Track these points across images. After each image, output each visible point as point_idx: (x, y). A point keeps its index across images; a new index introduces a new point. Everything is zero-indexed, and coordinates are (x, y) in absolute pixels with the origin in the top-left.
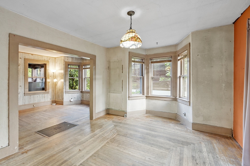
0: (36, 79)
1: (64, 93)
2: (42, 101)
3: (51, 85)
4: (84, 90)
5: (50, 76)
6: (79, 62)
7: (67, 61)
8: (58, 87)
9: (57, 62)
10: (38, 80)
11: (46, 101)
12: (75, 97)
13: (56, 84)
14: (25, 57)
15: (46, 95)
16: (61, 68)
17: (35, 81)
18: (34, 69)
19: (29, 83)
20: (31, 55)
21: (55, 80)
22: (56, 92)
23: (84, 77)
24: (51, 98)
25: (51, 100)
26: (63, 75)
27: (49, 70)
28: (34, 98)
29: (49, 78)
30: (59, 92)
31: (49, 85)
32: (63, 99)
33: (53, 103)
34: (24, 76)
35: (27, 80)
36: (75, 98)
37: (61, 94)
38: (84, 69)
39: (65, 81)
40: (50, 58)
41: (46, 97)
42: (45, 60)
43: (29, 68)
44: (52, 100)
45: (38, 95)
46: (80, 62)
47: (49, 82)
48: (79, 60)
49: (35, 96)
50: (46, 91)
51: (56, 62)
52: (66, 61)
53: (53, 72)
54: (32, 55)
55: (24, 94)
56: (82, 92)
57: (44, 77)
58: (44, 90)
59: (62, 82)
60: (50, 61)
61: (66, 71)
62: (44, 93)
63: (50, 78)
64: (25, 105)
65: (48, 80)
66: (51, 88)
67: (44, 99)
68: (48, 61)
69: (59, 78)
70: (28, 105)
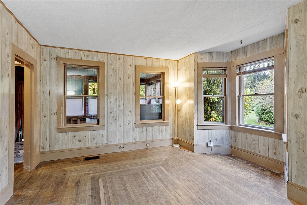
0: (150, 100)
1: (195, 127)
2: (159, 137)
3: (171, 110)
4: (237, 125)
5: (171, 95)
6: (225, 61)
7: (202, 61)
8: (183, 114)
9: (181, 68)
10: (153, 102)
11: (164, 138)
12: (216, 137)
13: (179, 109)
14: (136, 63)
15: (164, 127)
16: (189, 77)
17: (149, 103)
18: (148, 86)
19: (141, 106)
20: (143, 58)
21: (178, 102)
22: (180, 124)
23: (237, 94)
24: (171, 134)
25: (171, 137)
26: (192, 90)
27: (169, 82)
28: (148, 132)
29: (168, 99)
30: (185, 123)
31: (169, 111)
32: (193, 139)
33: (175, 143)
34: (135, 94)
35: (139, 101)
36: (216, 140)
37: (189, 129)
38: (237, 74)
39: (197, 103)
40: (171, 61)
41: (164, 131)
42: (163, 66)
43: (141, 84)
44: (173, 137)
45: (153, 128)
46: (227, 62)
47: (168, 105)
48: (225, 56)
49: (149, 129)
50: (164, 120)
51: (179, 68)
52: (199, 61)
53: (175, 86)
54: (145, 58)
55: (135, 124)
56: (231, 128)
57: (162, 97)
58: (161, 119)
59: (190, 105)
60: (169, 67)
61: (198, 83)
62: (161, 125)
63: (170, 97)
64: (136, 143)
65: (167, 102)
66: (171, 116)
67: (162, 134)
68: (167, 68)
69: (184, 98)
70: (140, 143)
